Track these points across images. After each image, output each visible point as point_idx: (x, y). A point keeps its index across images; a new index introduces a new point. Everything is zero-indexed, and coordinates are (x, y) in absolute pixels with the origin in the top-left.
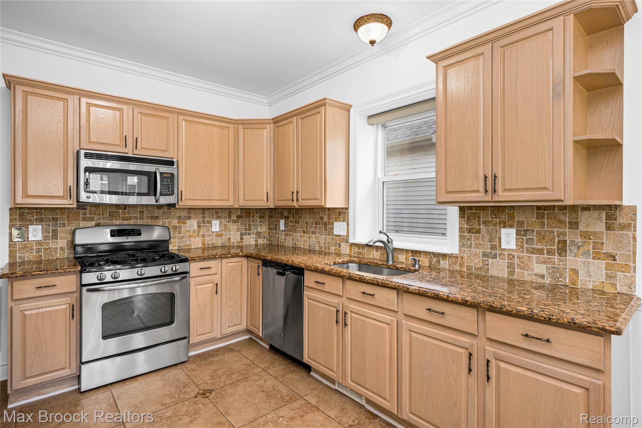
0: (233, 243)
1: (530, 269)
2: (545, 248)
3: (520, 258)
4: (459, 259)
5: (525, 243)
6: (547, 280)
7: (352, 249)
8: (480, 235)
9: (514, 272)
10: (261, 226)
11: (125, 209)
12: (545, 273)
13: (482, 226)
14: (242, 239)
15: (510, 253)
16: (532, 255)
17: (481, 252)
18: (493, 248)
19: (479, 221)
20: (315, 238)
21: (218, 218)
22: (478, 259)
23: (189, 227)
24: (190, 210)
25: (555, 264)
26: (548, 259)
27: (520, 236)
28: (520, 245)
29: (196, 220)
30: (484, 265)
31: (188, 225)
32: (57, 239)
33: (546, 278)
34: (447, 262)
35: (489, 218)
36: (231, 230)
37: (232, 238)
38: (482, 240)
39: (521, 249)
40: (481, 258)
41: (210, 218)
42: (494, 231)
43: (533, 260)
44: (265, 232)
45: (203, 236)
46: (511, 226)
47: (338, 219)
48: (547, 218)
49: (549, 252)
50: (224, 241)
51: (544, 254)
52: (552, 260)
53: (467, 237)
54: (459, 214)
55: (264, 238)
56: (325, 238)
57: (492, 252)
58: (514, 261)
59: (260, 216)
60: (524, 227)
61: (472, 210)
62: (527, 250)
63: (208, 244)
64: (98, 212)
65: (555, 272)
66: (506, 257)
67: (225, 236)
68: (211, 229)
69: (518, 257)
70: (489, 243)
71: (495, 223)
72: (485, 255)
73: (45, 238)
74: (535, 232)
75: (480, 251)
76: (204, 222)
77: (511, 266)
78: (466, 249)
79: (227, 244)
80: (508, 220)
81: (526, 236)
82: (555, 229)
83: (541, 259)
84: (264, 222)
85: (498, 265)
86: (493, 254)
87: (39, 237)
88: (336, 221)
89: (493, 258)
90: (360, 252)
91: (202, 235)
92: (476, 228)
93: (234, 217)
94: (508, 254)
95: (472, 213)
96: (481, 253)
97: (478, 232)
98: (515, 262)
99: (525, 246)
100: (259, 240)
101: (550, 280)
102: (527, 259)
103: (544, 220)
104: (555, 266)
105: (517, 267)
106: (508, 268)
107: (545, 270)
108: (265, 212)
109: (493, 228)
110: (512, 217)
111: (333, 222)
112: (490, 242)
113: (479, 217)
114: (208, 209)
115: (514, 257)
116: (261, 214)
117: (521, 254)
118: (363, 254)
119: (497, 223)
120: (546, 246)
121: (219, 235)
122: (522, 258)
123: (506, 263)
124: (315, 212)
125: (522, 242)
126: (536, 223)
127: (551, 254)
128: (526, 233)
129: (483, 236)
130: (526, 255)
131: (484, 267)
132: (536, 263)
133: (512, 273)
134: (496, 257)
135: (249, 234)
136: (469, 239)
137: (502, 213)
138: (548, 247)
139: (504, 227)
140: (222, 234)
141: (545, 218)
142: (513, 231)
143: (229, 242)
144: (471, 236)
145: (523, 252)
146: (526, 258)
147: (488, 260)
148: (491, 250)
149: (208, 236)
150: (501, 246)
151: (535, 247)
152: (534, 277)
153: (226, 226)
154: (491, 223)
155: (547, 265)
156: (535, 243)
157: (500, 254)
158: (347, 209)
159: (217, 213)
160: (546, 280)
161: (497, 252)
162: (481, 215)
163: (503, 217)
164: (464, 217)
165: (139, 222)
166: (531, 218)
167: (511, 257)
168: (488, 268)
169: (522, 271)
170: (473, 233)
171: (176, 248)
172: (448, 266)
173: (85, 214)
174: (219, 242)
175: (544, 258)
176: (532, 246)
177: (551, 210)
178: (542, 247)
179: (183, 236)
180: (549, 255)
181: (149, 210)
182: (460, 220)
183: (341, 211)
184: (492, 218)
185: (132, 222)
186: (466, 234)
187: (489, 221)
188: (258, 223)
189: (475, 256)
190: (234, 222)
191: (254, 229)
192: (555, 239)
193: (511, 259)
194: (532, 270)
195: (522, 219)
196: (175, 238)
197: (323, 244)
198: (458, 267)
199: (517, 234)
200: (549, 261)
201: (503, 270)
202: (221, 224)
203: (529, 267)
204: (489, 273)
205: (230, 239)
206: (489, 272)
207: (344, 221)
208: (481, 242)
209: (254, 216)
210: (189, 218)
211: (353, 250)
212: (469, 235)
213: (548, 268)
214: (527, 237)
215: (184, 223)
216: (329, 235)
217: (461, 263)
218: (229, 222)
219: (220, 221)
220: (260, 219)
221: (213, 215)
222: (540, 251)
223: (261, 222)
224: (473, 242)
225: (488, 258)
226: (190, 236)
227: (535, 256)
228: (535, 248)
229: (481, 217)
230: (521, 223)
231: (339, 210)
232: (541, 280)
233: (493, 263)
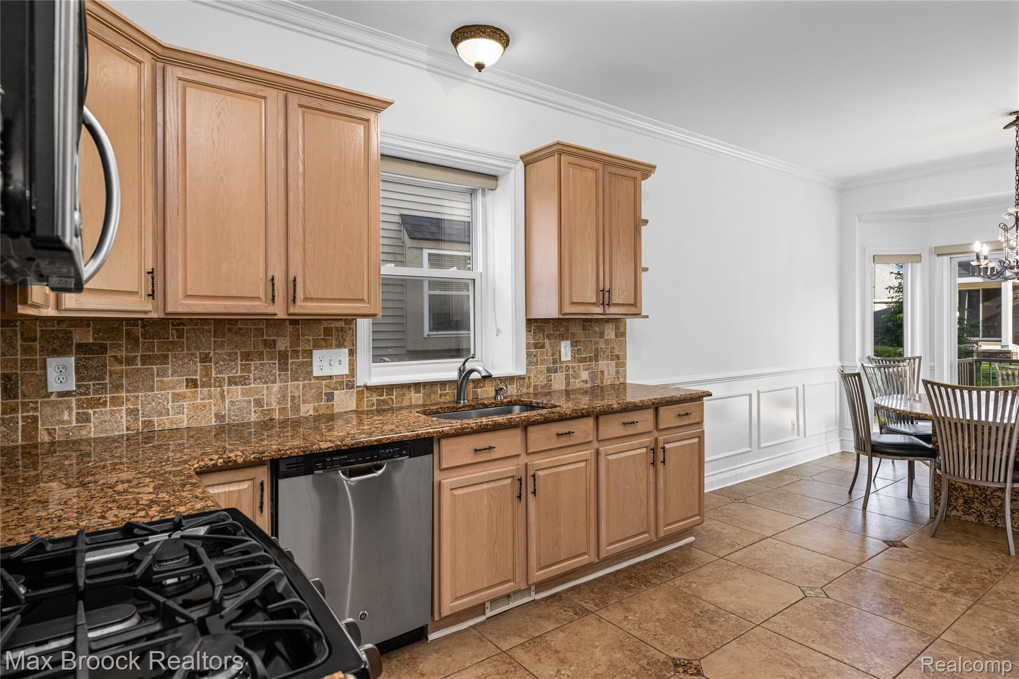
1: (579, 377)
3: (573, 368)
4: (527, 380)
5: (576, 353)
6: (589, 384)
7: (363, 398)
8: (544, 349)
9: (569, 382)
12: (588, 378)
13: (546, 340)
15: (567, 365)
16: (580, 364)
17: (546, 367)
18: (555, 362)
19: (543, 334)
20: (243, 394)
22: (543, 376)
25: (593, 369)
26: (589, 365)
27: (573, 347)
28: (573, 357)
30: (548, 382)
33: (588, 382)
34: (515, 386)
35: (551, 331)
38: (546, 355)
39: (574, 360)
40: (546, 375)
42: (555, 344)
43: (581, 368)
46: (567, 339)
47: (323, 342)
48: (589, 329)
49: (590, 359)
51: (587, 362)
53: (533, 354)
54: (526, 328)
56: (283, 389)
58: (570, 371)
60: (576, 339)
61: (537, 322)
62: (578, 360)
65: (593, 376)
66: (564, 369)
70: (551, 358)
72: (549, 370)
74: (582, 343)
75: (544, 367)
77: (567, 377)
78: (533, 367)
80: (565, 333)
81: (577, 347)
82: (593, 339)
85: (559, 378)
86: (555, 368)
88: (317, 346)
89: (555, 372)
90: (383, 401)
92: (541, 342)
94: (565, 366)
95: (538, 327)
96: (545, 369)
97: (543, 347)
98: (570, 373)
99: (576, 356)
101: (591, 384)
103: (586, 331)
104: (593, 371)
105: (572, 377)
106: (565, 380)
107: (588, 376)
109: (555, 341)
110: (567, 329)
111: (312, 350)
112: (552, 356)
113: (544, 330)
115: (569, 368)
117: (574, 364)
118: (390, 402)
119: (557, 336)
123: (564, 375)
125: (574, 353)
126: (582, 335)
127: (591, 361)
128: (577, 344)
129: (547, 350)
130: (577, 364)
131: (548, 384)
132: (583, 371)
133: (568, 384)
134: (557, 370)
136: (535, 356)
138: (589, 355)
139: (563, 340)
141: (587, 329)
142: (568, 343)
144: (537, 351)
145: (575, 362)
146: (577, 367)
147: (551, 375)
148: (553, 364)
150: (560, 359)
151: (582, 356)
152: (582, 384)
154: (553, 336)
155: (589, 371)
156: (582, 352)
157: (560, 367)
161: (558, 365)
162: (545, 328)
163: (562, 329)
164: (530, 331)
166: (579, 330)
168: (551, 384)
169: (574, 380)
170: (538, 348)
172: (515, 391)
175: (587, 365)
176: (580, 356)
177: (590, 322)
178: (586, 355)
182: (527, 335)
183: (333, 326)
184: (554, 331)
186: (533, 350)
187: (551, 334)
189: (541, 374)
192: (593, 347)
193: (567, 371)
194: (581, 377)
195: (573, 332)
197: (274, 404)
198: (526, 390)
199: (571, 346)
200: (590, 367)
201: (562, 383)
203: (578, 375)
204: (552, 389)
206: (552, 387)
207: (340, 345)
208: (545, 357)
211: (365, 399)
212: (535, 351)
213: (589, 374)
216: (297, 380)
217: (528, 383)
222: (585, 360)
224: (539, 359)
225: (551, 373)
227: (582, 364)
228: (582, 358)
230: (573, 334)
231: (325, 325)
232: (585, 386)
233: (555, 377)
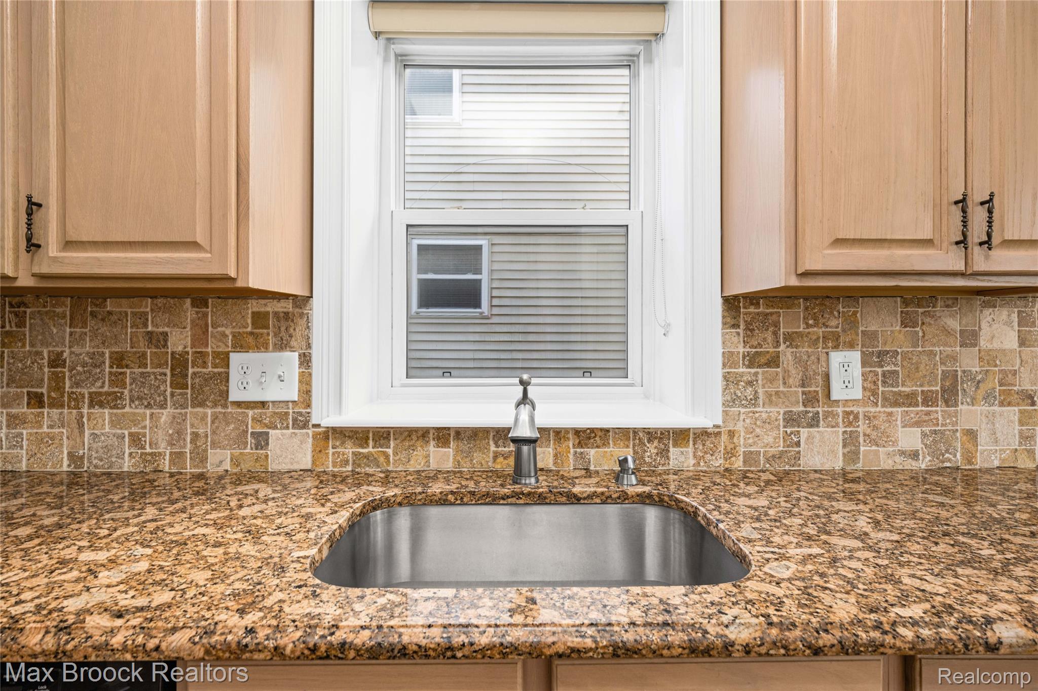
1: (891, 440)
2: (920, 389)
3: (869, 419)
4: (724, 438)
5: (880, 383)
6: (923, 461)
7: (327, 448)
8: (778, 370)
9: (857, 453)
12: (919, 446)
13: (782, 347)
15: (847, 409)
16: (894, 410)
17: (782, 412)
18: (810, 400)
19: (775, 334)
20: (113, 424)
22: (774, 433)
25: (938, 424)
26: (926, 415)
27: (871, 366)
28: (871, 392)
30: (788, 446)
33: (921, 457)
34: (691, 450)
35: (799, 327)
38: (785, 383)
39: (872, 398)
40: (782, 429)
42: (812, 358)
43: (897, 420)
46: (851, 346)
47: (250, 340)
48: (923, 323)
49: (928, 399)
51: (918, 406)
52: (932, 417)
53: (745, 378)
54: (724, 317)
57: (807, 412)
58: (858, 426)
60: (878, 347)
61: (757, 305)
62: (885, 399)
65: (939, 442)
66: (840, 420)
69: (867, 417)
70: (800, 390)
71: (814, 337)
72: (791, 420)
74: (899, 357)
75: (778, 412)
77: (850, 440)
78: (743, 410)
80: (844, 331)
81: (882, 367)
82: (937, 349)
83: (912, 415)
85: (822, 441)
86: (811, 415)
88: (240, 346)
89: (811, 426)
90: (367, 456)
92: (768, 352)
94: (844, 412)
95: (758, 314)
96: (781, 417)
97: (774, 362)
98: (859, 429)
99: (881, 389)
101: (930, 461)
102: (885, 418)
103: (916, 329)
104: (937, 429)
105: (865, 441)
106: (844, 446)
107: (920, 440)
109: (810, 350)
110: (852, 323)
111: (226, 354)
112: (803, 386)
113: (776, 325)
115: (856, 417)
117: (873, 410)
118: (382, 459)
119: (818, 338)
120: (921, 386)
122: (874, 417)
123: (840, 433)
124: (110, 313)
125: (875, 382)
126: (901, 336)
127: (930, 403)
128: (882, 360)
129: (785, 371)
130: (882, 410)
131: (790, 452)
132: (903, 427)
133: (852, 456)
134: (818, 421)
136: (750, 383)
137: (831, 313)
138: (925, 389)
139: (836, 347)
141: (918, 324)
142: (855, 357)
144: (756, 374)
145: (876, 404)
146: (883, 417)
147: (798, 432)
148: (805, 406)
150: (828, 395)
151: (900, 391)
152: (898, 459)
154: (805, 339)
155: (923, 429)
156: (900, 381)
157: (827, 415)
160: (920, 462)
161: (820, 410)
162: (781, 319)
163: (833, 323)
164: (734, 326)
166: (892, 325)
167: (851, 417)
168: (799, 452)
169: (874, 448)
170: (759, 366)
172: (692, 461)
175: (917, 414)
176: (894, 389)
177: (929, 307)
178: (914, 388)
180: (928, 406)
182: (723, 335)
183: (269, 309)
184: (808, 326)
186: (742, 370)
187: (800, 335)
189: (768, 427)
192: (937, 370)
193: (850, 424)
194: (895, 443)
195: (873, 328)
197: (163, 445)
198: (721, 461)
199: (864, 364)
200: (927, 418)
201: (833, 452)
203: (888, 437)
204: (800, 465)
206: (801, 462)
207: (282, 346)
208: (781, 389)
211: (331, 451)
212: (750, 373)
213: (924, 435)
214: (885, 369)
216: (202, 404)
217: (730, 446)
222: (909, 400)
224: (760, 391)
225: (798, 427)
227: (898, 410)
228: (899, 393)
229: (781, 325)
230: (871, 337)
231: (254, 306)
232: (911, 465)
233: (810, 437)
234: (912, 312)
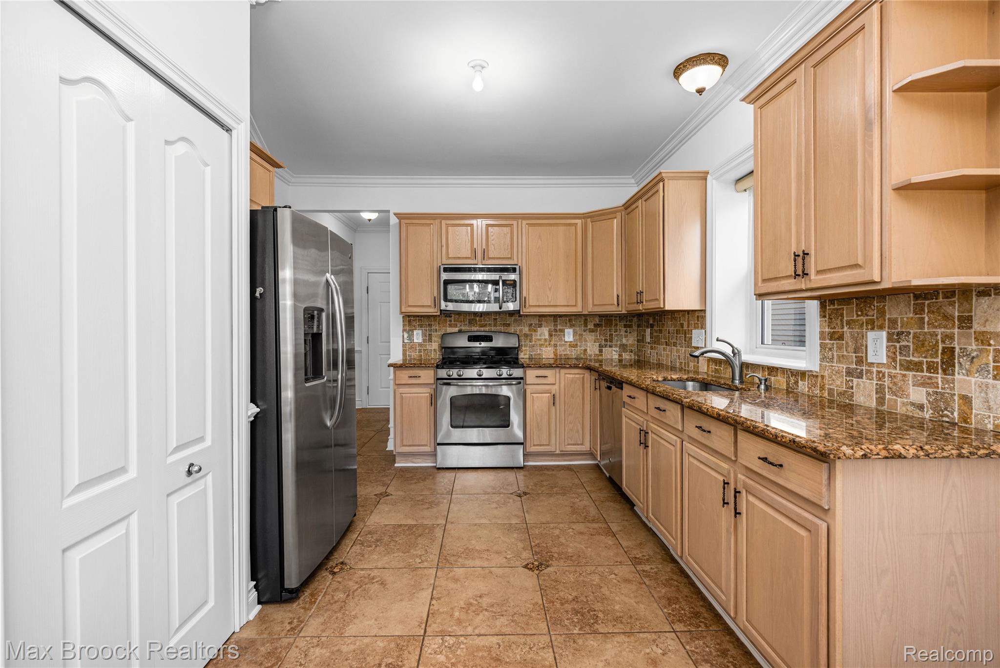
0: (590, 356)
1: (905, 394)
2: (925, 360)
3: (891, 377)
4: (819, 379)
5: (898, 353)
6: (927, 412)
7: (709, 365)
8: (844, 342)
9: (883, 398)
10: (626, 336)
11: (481, 316)
12: (925, 401)
13: (845, 329)
14: (601, 351)
15: (879, 369)
16: (907, 373)
17: (845, 367)
18: (860, 361)
19: (842, 320)
20: (676, 352)
21: (572, 326)
22: (840, 380)
23: (540, 335)
24: (541, 316)
25: (938, 388)
26: (928, 379)
27: (892, 342)
28: (892, 358)
29: (548, 329)
30: (848, 388)
31: (539, 333)
32: (431, 342)
33: (925, 410)
34: (807, 383)
35: (853, 317)
36: (587, 341)
37: (588, 350)
38: (846, 350)
39: (893, 364)
40: (845, 378)
41: (563, 326)
42: (860, 335)
43: (908, 380)
44: (632, 345)
45: (555, 346)
46: (881, 328)
47: (696, 325)
48: (928, 312)
49: (931, 368)
50: (578, 353)
51: (922, 371)
52: (933, 381)
53: (828, 346)
54: (820, 312)
55: (632, 352)
56: (685, 351)
57: (857, 369)
58: (885, 381)
59: (624, 325)
60: (897, 329)
61: (834, 304)
62: (901, 365)
63: (561, 355)
64: (460, 320)
66: (875, 375)
67: (580, 347)
68: (563, 339)
69: (889, 375)
70: (854, 355)
71: (861, 323)
72: (849, 373)
73: (424, 340)
74: (911, 336)
75: (843, 367)
76: (556, 331)
77: (880, 390)
78: (827, 364)
79: (582, 356)
80: (877, 318)
81: (899, 342)
82: (939, 330)
83: (919, 378)
84: (630, 333)
85: (864, 388)
86: (859, 371)
87: (420, 340)
88: (695, 328)
89: (858, 378)
91: (554, 344)
92: (839, 332)
93: (590, 326)
94: (877, 371)
95: (834, 309)
96: (844, 370)
97: (841, 337)
98: (885, 384)
99: (899, 358)
100: (623, 354)
101: (932, 414)
102: (901, 378)
103: (923, 316)
104: (938, 391)
105: (889, 392)
106: (877, 393)
107: (925, 397)
108: (632, 320)
109: (859, 331)
110: (883, 313)
111: (692, 328)
112: (855, 352)
113: (842, 315)
114: (561, 316)
115: (884, 375)
116: (627, 322)
117: (894, 371)
118: (720, 372)
119: (863, 323)
120: (925, 357)
121: (573, 345)
122: (894, 376)
123: (874, 385)
125: (894, 353)
126: (913, 321)
127: (932, 371)
128: (899, 338)
129: (847, 343)
130: (899, 372)
131: (849, 392)
132: (913, 386)
133: (881, 400)
134: (862, 375)
135: (610, 346)
136: (830, 349)
137: (870, 307)
138: (929, 360)
139: (873, 329)
140: (577, 344)
141: (924, 312)
142: (883, 335)
143: (584, 354)
144: (833, 344)
145: (895, 368)
146: (899, 377)
147: (852, 380)
148: (856, 365)
149: (561, 345)
150: (867, 359)
151: (911, 360)
152: (910, 408)
153: (581, 335)
154: (857, 323)
155: (928, 389)
156: (911, 353)
157: (867, 371)
158: (704, 311)
159: (570, 320)
160: (925, 413)
161: (864, 368)
162: (845, 312)
163: (871, 313)
164: (825, 317)
165: (493, 329)
166: (906, 314)
167: (881, 375)
168: (853, 393)
169: (894, 397)
170: (835, 340)
171: (527, 356)
172: (807, 389)
173: (450, 321)
174: (573, 353)
175: (922, 377)
176: (907, 359)
177: (933, 299)
178: (921, 359)
179: (534, 344)
180: (931, 373)
181: (502, 318)
182: (821, 322)
183: (699, 315)
184: (857, 316)
185: (487, 329)
186: (828, 341)
187: (854, 321)
188: (623, 333)
189: (838, 375)
190: (591, 331)
191: (617, 341)
192: (938, 346)
193: (880, 379)
194: (908, 396)
195: (895, 316)
196: (526, 346)
197: (683, 359)
198: (818, 391)
199: (889, 339)
200: (929, 381)
201: (870, 395)
202: (575, 333)
203: (903, 391)
204: (853, 401)
205: (586, 350)
206: (854, 399)
207: (702, 328)
208: (845, 353)
209: (616, 325)
210: (540, 326)
211: (710, 367)
212: (830, 343)
213: (928, 394)
214: (901, 344)
215: (535, 331)
216: (688, 347)
217: (822, 384)
218: (584, 331)
219: (574, 330)
220: (625, 329)
221: (566, 323)
222: (917, 367)
223: (626, 332)
224: (835, 354)
225: (852, 377)
226: (541, 345)
227: (911, 374)
228: (910, 362)
229: (845, 315)
230: (892, 322)
232: (919, 414)
233: (859, 385)
234: (920, 303)
